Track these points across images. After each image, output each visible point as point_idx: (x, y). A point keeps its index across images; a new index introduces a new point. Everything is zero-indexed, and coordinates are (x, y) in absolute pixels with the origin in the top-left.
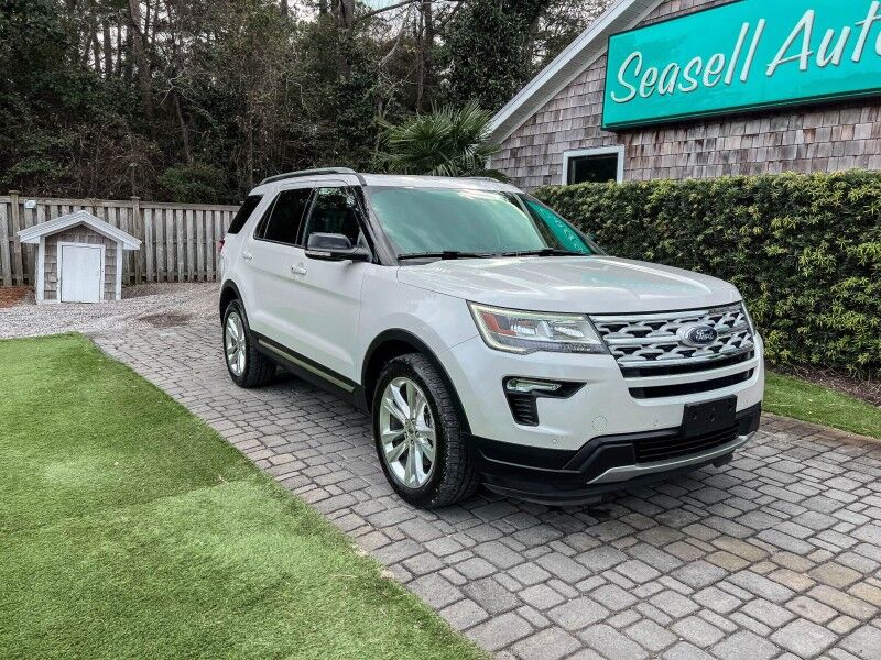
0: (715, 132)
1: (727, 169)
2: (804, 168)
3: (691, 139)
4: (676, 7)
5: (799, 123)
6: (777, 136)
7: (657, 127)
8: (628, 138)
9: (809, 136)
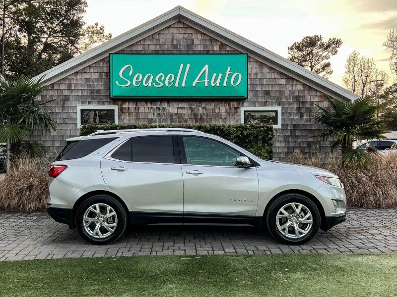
0: (165, 105)
1: (172, 120)
2: (204, 122)
3: (154, 107)
4: (140, 48)
5: (200, 105)
6: (192, 109)
7: (136, 100)
8: (120, 103)
9: (204, 110)
